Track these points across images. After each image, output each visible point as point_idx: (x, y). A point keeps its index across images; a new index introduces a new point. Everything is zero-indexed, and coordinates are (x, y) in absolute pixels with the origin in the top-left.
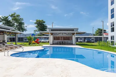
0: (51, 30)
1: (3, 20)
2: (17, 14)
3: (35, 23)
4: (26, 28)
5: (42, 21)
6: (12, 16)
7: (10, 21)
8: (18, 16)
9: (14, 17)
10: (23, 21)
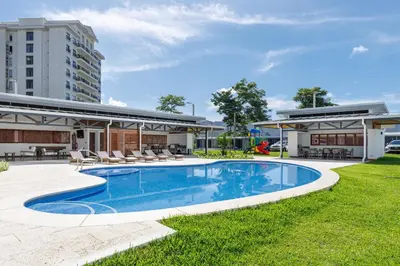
0: (291, 117)
1: (220, 100)
2: (249, 81)
3: (296, 99)
4: (268, 114)
5: (317, 89)
6: (237, 88)
7: (233, 100)
8: (251, 86)
9: (243, 88)
10: (263, 98)
